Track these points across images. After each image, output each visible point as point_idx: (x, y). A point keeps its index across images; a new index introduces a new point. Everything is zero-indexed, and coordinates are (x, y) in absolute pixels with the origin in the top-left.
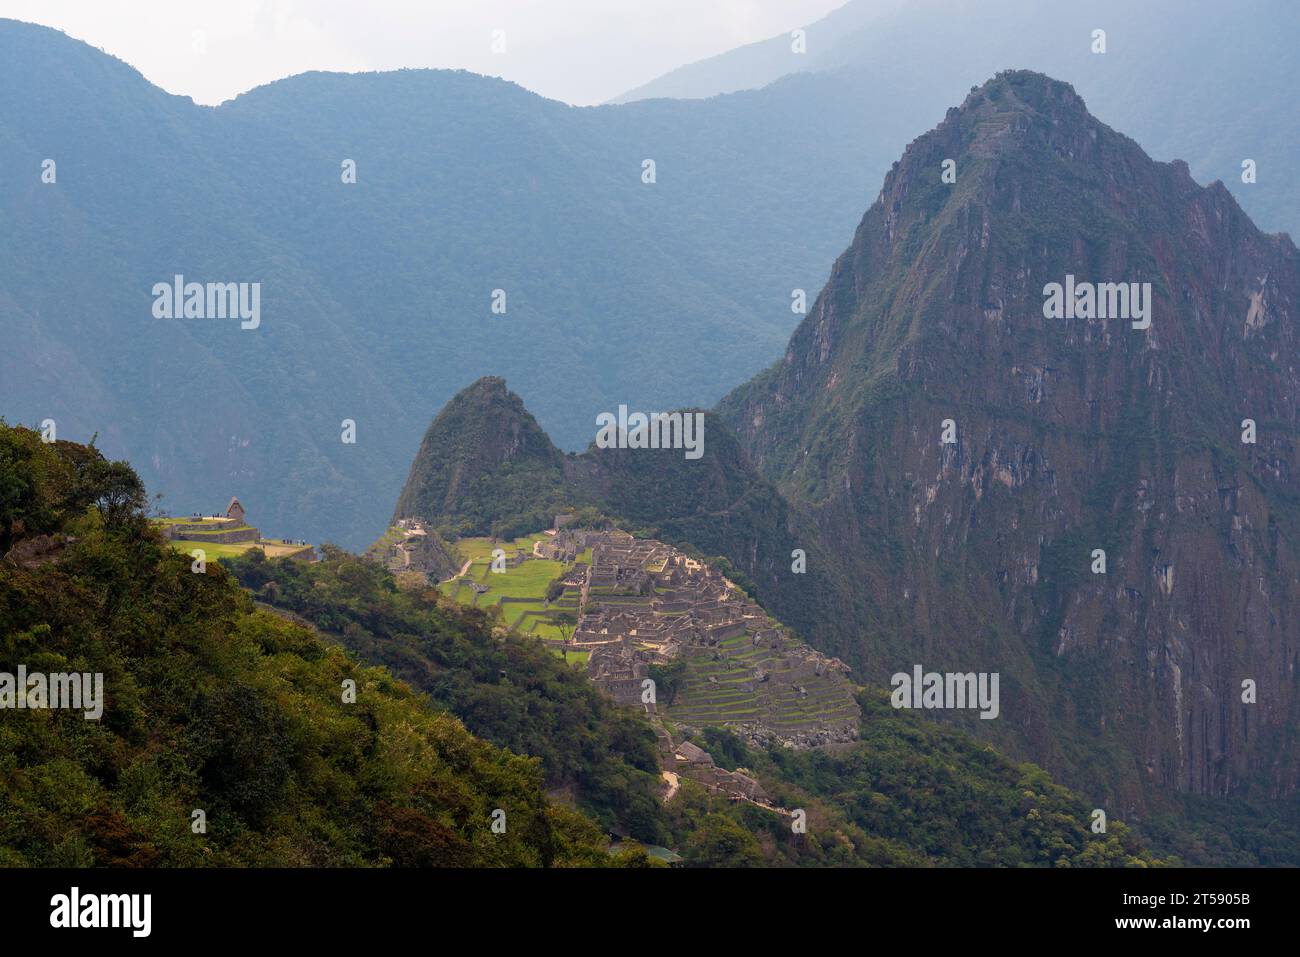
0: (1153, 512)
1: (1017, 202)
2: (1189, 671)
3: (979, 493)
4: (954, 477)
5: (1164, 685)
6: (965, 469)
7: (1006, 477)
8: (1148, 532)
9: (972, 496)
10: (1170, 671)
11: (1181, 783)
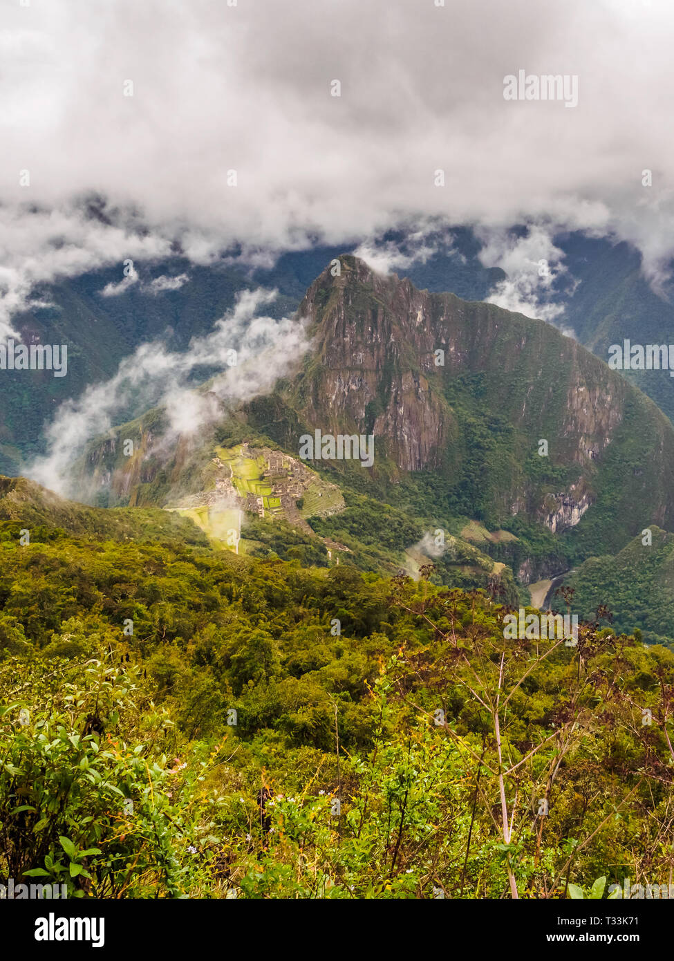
0: (396, 392)
1: (350, 302)
2: (409, 436)
3: (347, 393)
4: (339, 390)
5: (403, 441)
6: (342, 388)
7: (354, 387)
8: (395, 398)
9: (345, 395)
10: (404, 437)
11: (409, 468)
